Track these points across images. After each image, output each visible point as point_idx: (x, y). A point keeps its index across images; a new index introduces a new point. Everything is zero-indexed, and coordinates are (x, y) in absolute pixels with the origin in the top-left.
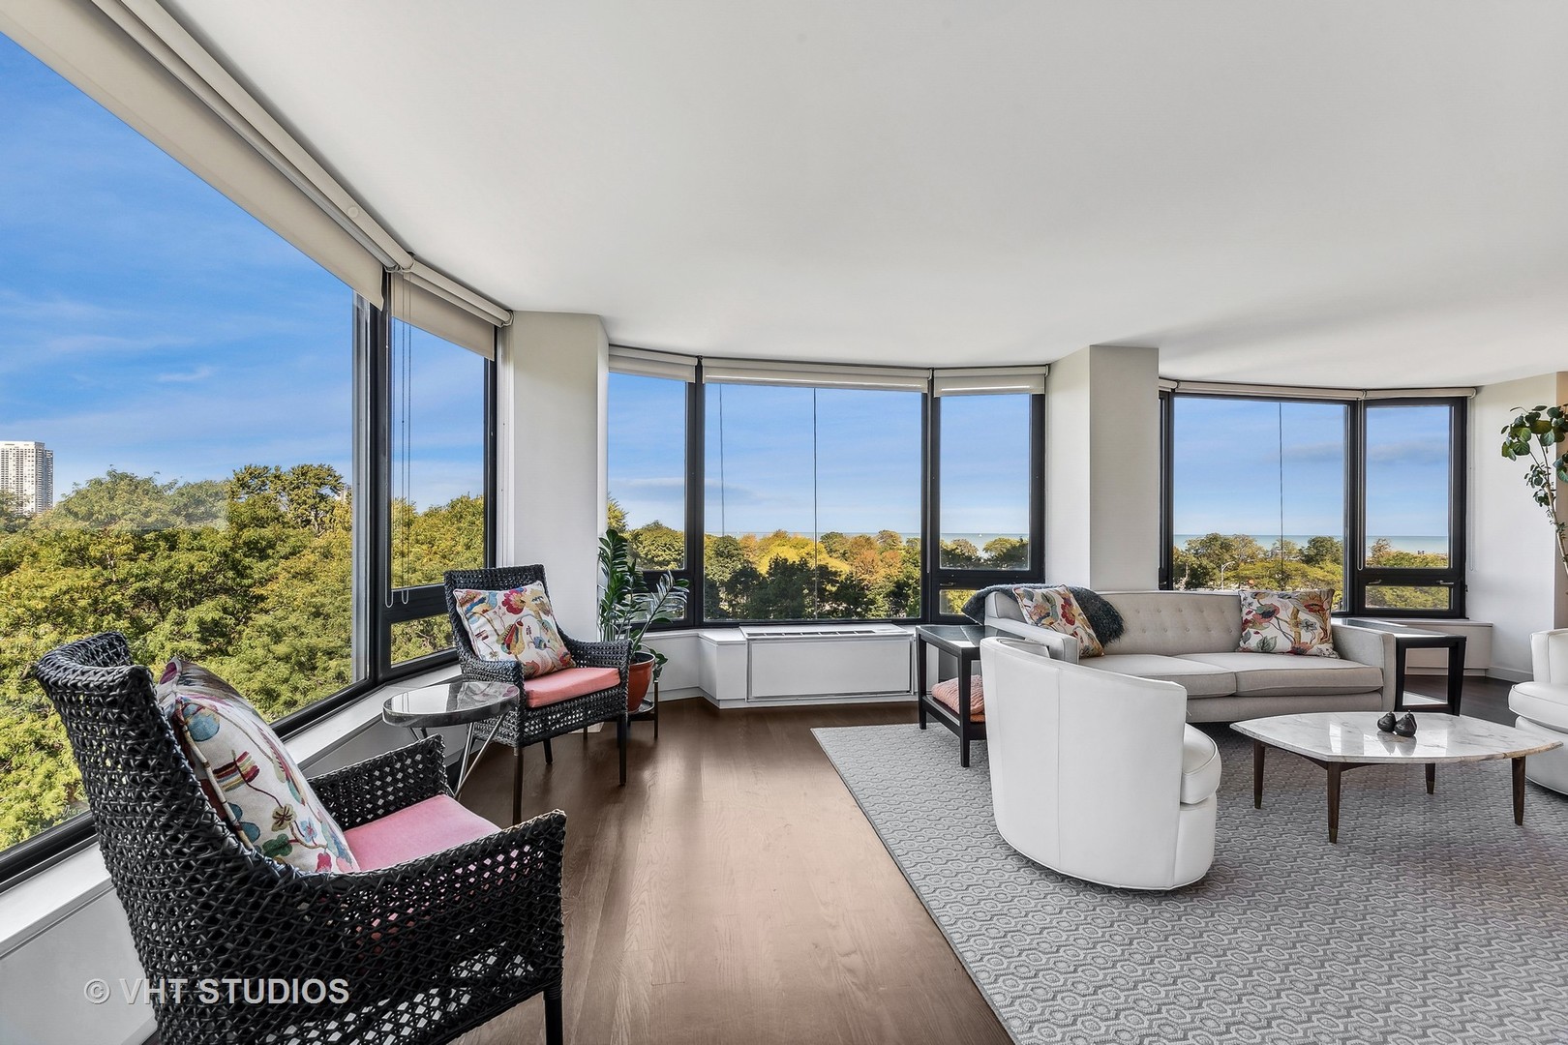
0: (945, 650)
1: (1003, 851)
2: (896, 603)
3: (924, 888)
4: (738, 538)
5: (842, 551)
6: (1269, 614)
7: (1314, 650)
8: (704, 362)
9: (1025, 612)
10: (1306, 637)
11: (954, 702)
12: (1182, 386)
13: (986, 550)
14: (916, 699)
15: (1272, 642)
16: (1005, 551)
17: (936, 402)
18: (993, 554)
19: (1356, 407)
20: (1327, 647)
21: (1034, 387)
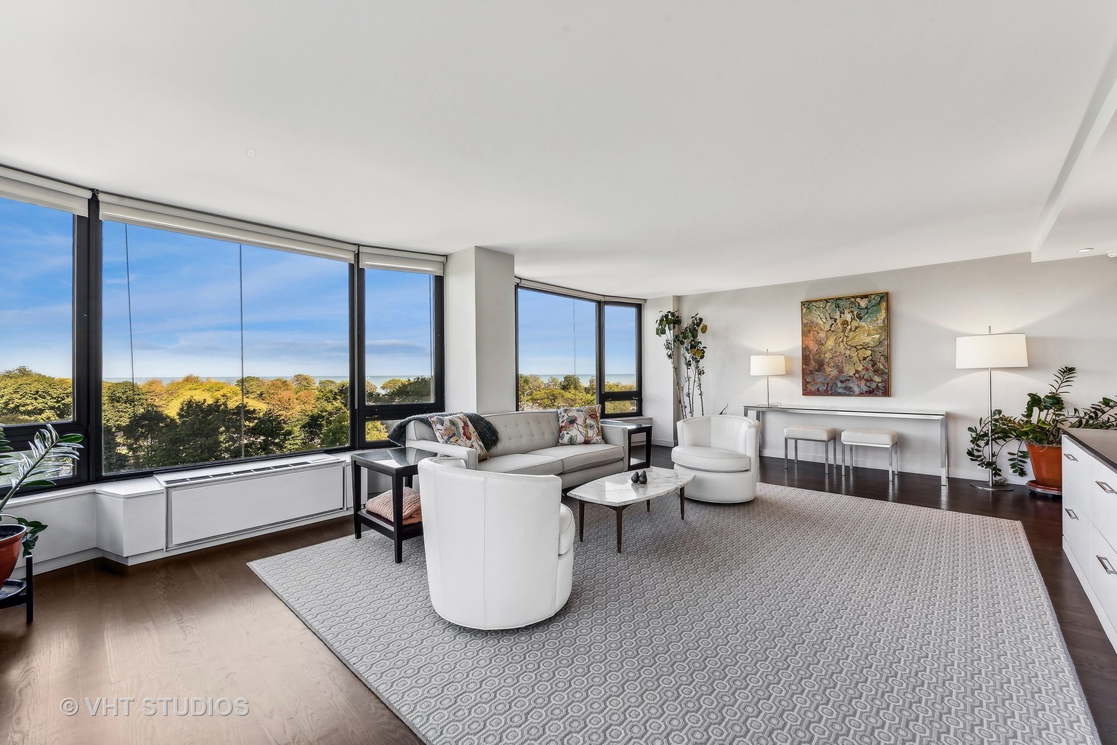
0: (376, 470)
1: (440, 626)
2: (311, 433)
3: (371, 677)
4: (140, 383)
5: (259, 392)
6: (572, 421)
7: (594, 441)
8: (101, 197)
9: (438, 434)
10: (591, 433)
11: (389, 513)
12: (523, 282)
13: (383, 388)
14: (351, 512)
15: (575, 438)
16: (397, 387)
17: (361, 272)
18: (388, 391)
19: (601, 304)
20: (599, 438)
21: (435, 270)
